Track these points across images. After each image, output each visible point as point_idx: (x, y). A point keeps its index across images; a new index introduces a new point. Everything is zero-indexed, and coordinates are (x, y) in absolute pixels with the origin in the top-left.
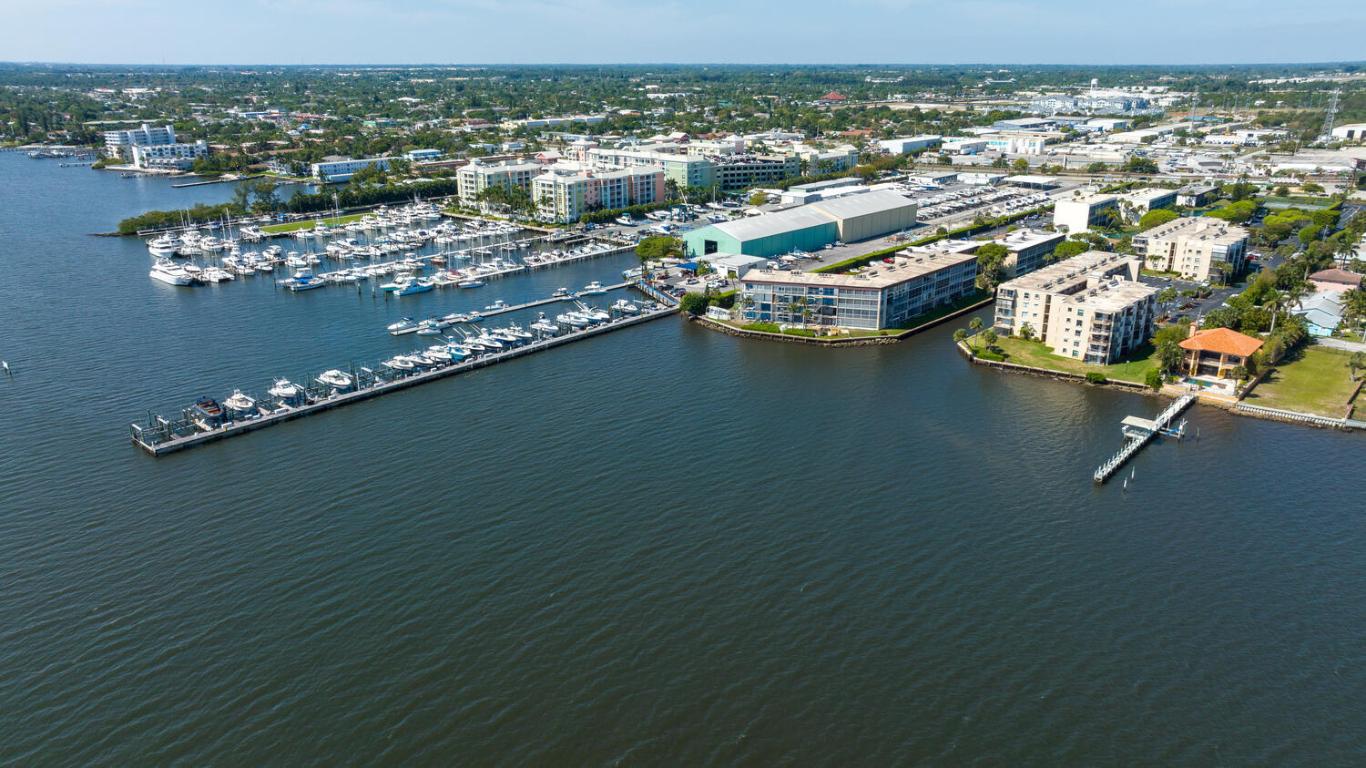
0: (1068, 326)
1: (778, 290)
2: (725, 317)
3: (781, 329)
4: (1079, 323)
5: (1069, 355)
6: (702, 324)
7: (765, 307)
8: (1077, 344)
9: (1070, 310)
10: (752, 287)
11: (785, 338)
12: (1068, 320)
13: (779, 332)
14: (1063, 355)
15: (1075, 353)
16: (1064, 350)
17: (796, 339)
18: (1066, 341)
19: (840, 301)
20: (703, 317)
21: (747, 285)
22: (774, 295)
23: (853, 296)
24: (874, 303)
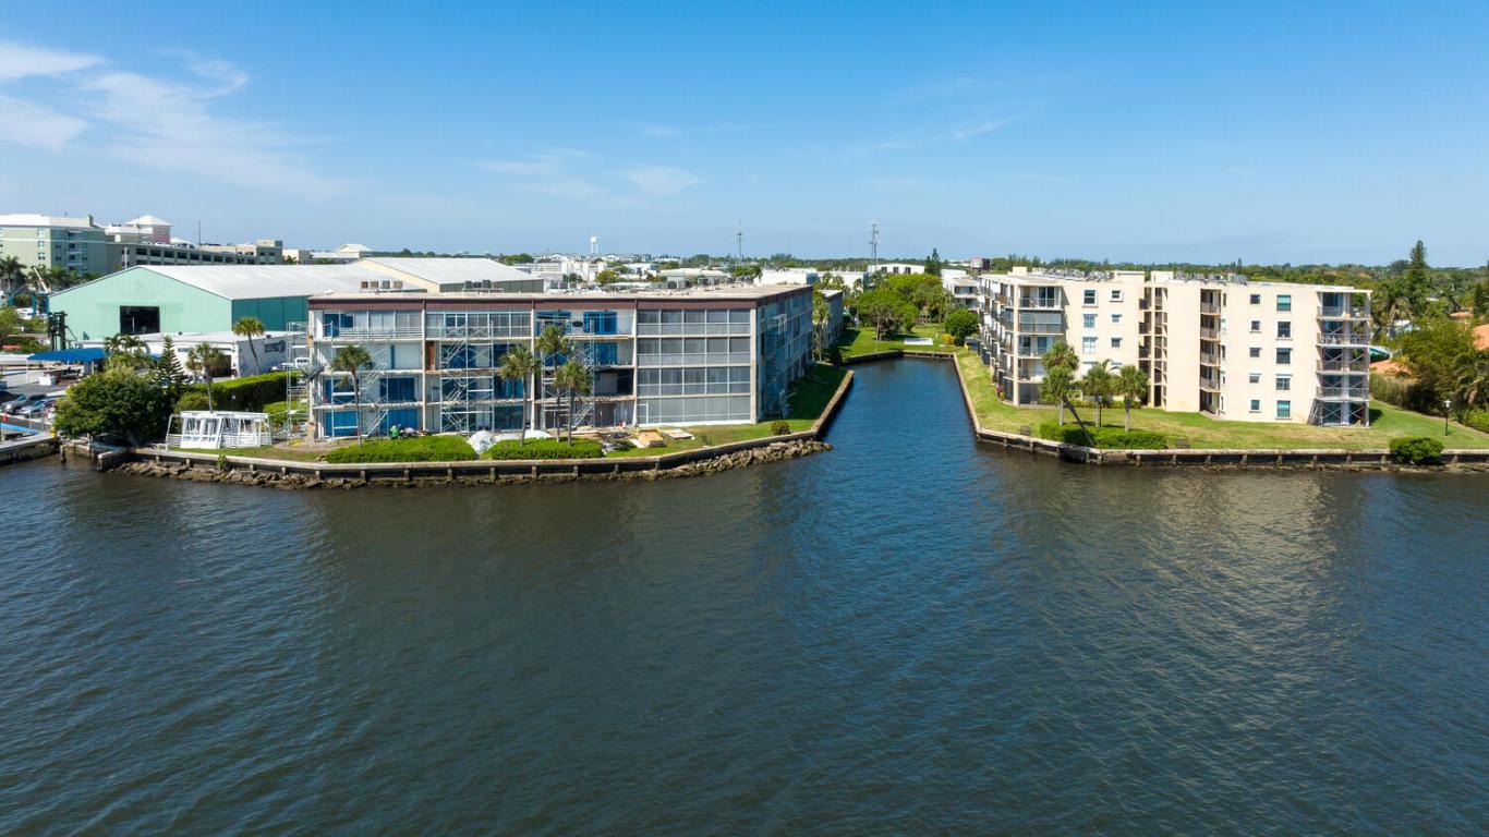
0: (1255, 340)
1: (442, 325)
2: (249, 439)
3: (477, 447)
4: (1284, 329)
5: (1268, 414)
6: (157, 468)
7: (400, 388)
8: (1283, 384)
9: (1255, 299)
10: (348, 322)
11: (499, 470)
12: (1255, 325)
13: (475, 456)
14: (1255, 418)
15: (1284, 409)
16: (1255, 405)
17: (541, 469)
18: (1254, 380)
19: (644, 346)
20: (158, 450)
21: (327, 319)
22: (429, 344)
23: (680, 330)
24: (739, 343)
